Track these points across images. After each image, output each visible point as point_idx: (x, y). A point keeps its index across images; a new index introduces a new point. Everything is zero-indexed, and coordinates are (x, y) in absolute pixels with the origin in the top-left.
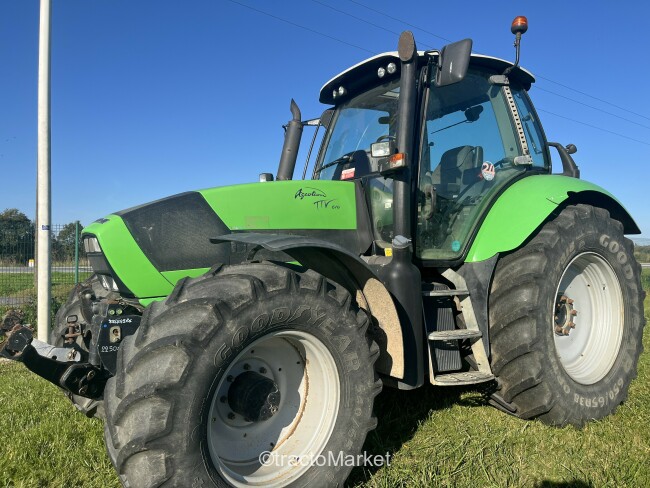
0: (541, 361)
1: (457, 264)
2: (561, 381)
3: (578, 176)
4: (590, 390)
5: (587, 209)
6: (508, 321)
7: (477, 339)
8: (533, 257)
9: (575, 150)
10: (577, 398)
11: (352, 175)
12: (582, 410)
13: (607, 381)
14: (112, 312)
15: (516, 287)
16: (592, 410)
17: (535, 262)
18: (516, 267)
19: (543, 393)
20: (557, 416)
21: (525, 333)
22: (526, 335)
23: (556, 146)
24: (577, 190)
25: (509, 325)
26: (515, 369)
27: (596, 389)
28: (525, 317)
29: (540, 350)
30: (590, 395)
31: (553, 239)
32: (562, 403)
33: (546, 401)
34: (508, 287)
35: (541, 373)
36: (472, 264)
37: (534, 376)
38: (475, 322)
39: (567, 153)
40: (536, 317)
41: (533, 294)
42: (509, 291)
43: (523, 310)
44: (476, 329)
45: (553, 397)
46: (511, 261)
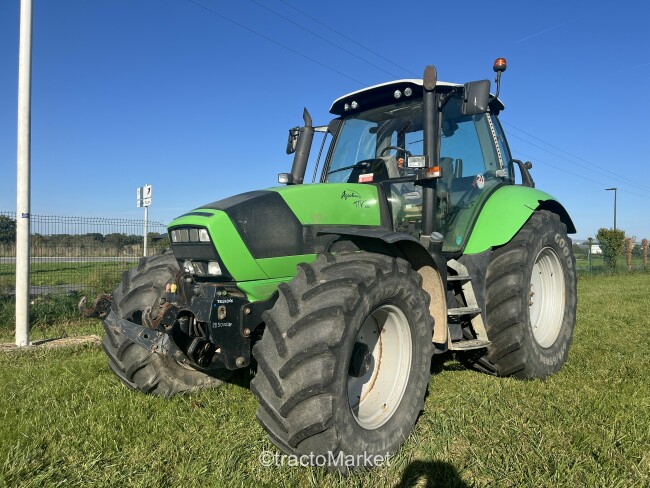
0: (523, 330)
1: (457, 256)
2: (534, 345)
3: (533, 187)
4: (548, 352)
5: (548, 213)
6: (501, 300)
7: (476, 314)
8: (517, 251)
9: (530, 167)
10: (542, 359)
11: (371, 180)
12: (545, 367)
13: (556, 345)
14: (220, 293)
15: (507, 274)
16: (550, 367)
17: (518, 255)
18: (505, 258)
19: (522, 354)
20: (529, 372)
21: (512, 309)
22: (513, 310)
23: (518, 162)
24: (544, 199)
25: (501, 303)
26: (504, 337)
27: (550, 351)
28: (514, 296)
29: (522, 321)
30: (548, 356)
31: (530, 237)
32: (534, 362)
33: (524, 360)
34: (499, 274)
35: (523, 339)
36: (469, 256)
37: (519, 341)
38: (475, 301)
39: (525, 168)
40: (521, 296)
41: (520, 279)
42: (501, 277)
43: (513, 291)
44: (476, 307)
45: (529, 357)
46: (501, 254)
